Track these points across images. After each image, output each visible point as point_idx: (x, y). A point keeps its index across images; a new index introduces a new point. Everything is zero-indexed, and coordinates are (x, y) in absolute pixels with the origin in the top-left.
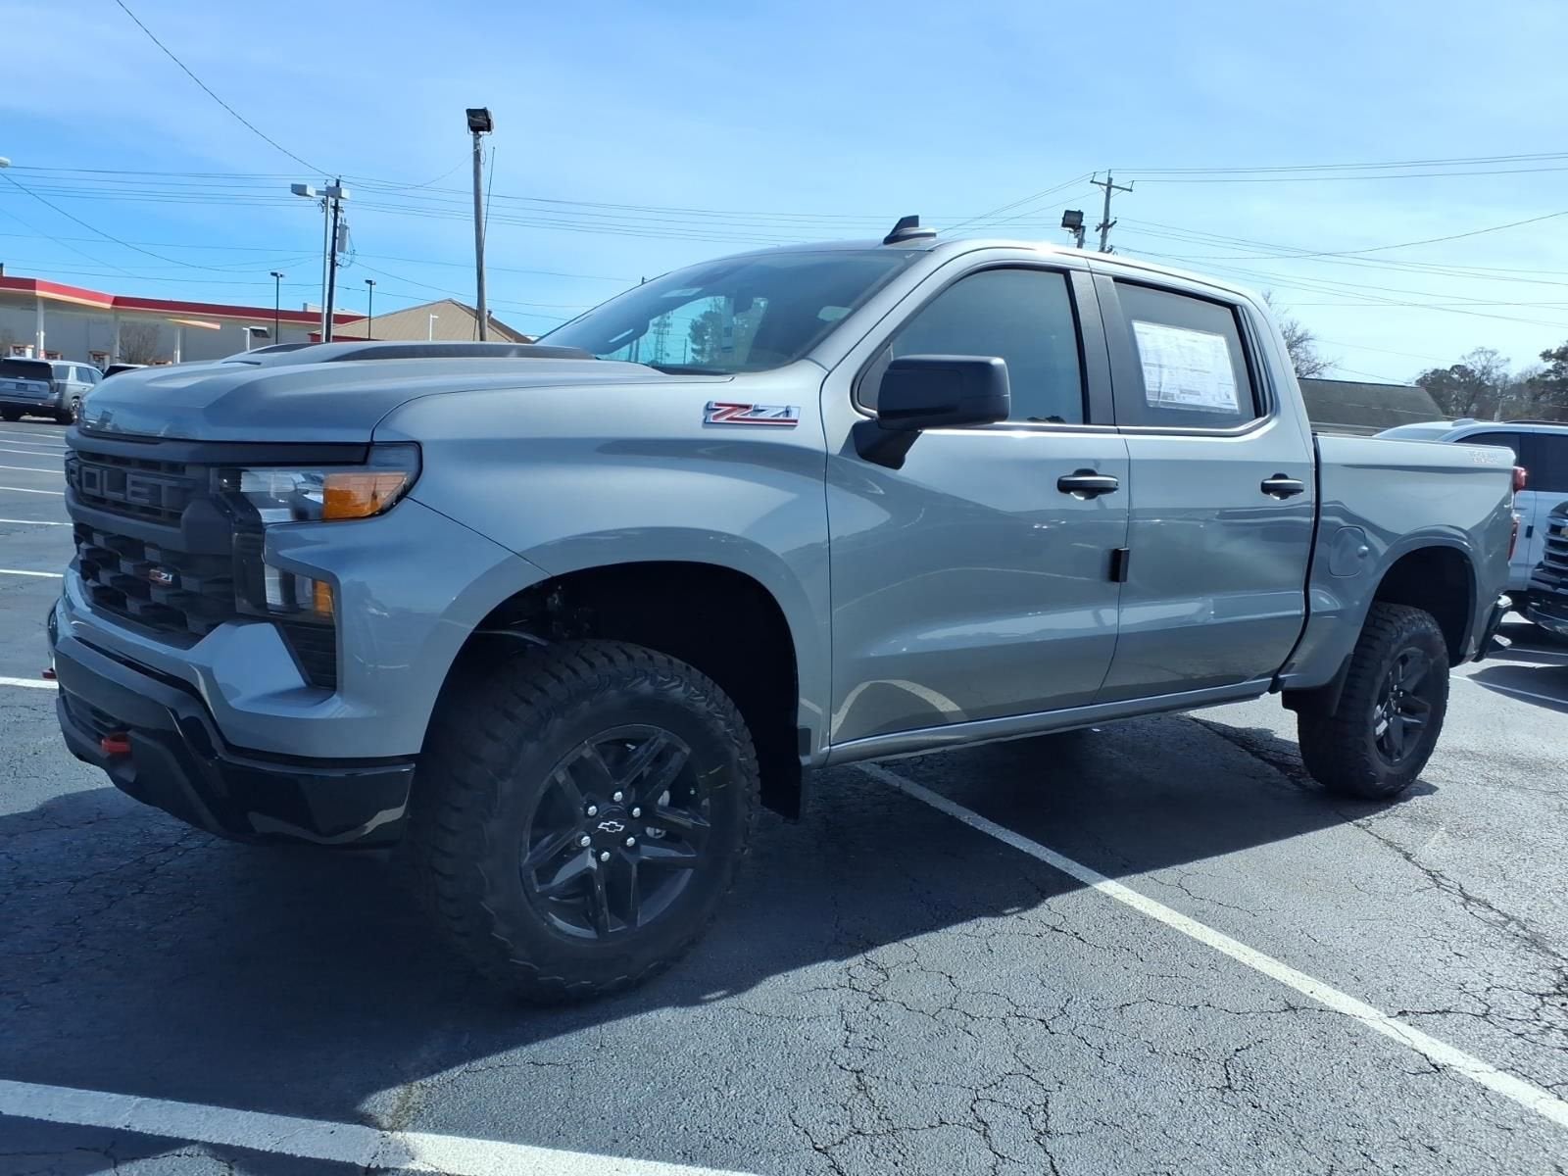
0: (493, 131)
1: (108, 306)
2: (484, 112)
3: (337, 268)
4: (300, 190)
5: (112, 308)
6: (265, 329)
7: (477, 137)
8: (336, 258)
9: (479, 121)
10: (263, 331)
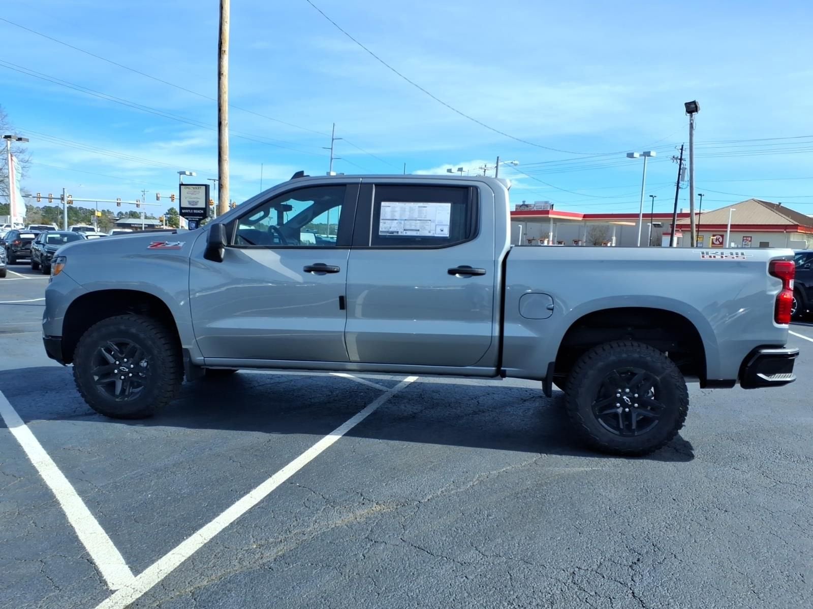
0: (699, 112)
1: (581, 219)
2: (694, 103)
3: (680, 190)
4: (631, 155)
5: (583, 220)
6: (660, 223)
7: (691, 116)
8: (680, 185)
9: (692, 108)
10: (659, 224)
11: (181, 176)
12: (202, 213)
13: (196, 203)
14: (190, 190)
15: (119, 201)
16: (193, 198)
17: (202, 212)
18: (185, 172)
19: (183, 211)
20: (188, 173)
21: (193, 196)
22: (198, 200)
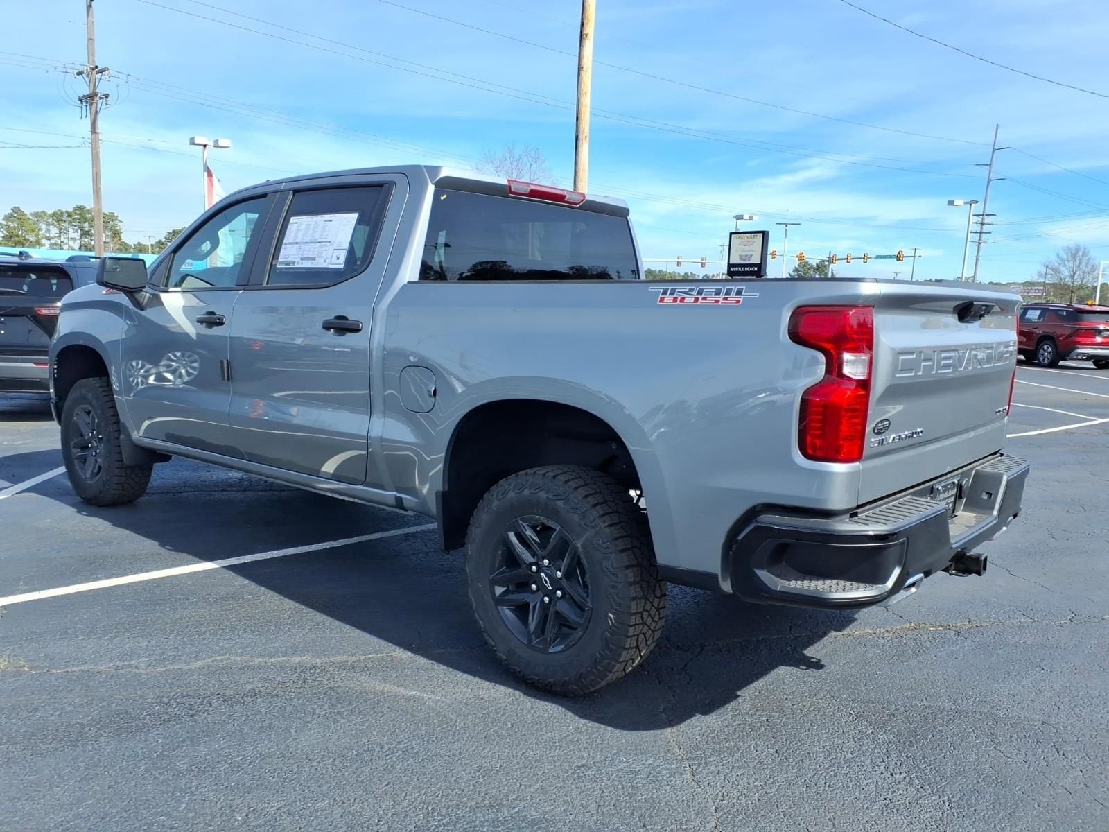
11: (739, 221)
12: (755, 271)
13: (750, 257)
14: (743, 240)
15: (680, 260)
16: (746, 251)
17: (756, 269)
18: (742, 216)
19: (732, 269)
20: (746, 217)
21: (747, 248)
22: (752, 253)
